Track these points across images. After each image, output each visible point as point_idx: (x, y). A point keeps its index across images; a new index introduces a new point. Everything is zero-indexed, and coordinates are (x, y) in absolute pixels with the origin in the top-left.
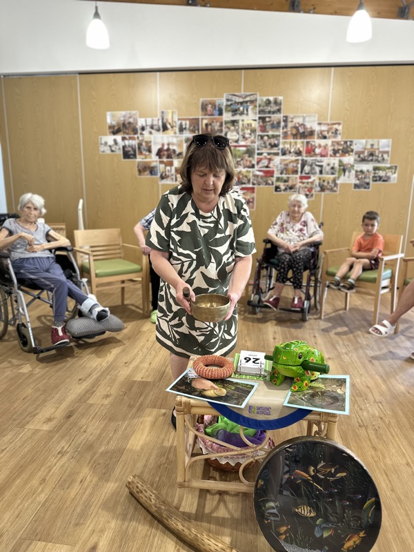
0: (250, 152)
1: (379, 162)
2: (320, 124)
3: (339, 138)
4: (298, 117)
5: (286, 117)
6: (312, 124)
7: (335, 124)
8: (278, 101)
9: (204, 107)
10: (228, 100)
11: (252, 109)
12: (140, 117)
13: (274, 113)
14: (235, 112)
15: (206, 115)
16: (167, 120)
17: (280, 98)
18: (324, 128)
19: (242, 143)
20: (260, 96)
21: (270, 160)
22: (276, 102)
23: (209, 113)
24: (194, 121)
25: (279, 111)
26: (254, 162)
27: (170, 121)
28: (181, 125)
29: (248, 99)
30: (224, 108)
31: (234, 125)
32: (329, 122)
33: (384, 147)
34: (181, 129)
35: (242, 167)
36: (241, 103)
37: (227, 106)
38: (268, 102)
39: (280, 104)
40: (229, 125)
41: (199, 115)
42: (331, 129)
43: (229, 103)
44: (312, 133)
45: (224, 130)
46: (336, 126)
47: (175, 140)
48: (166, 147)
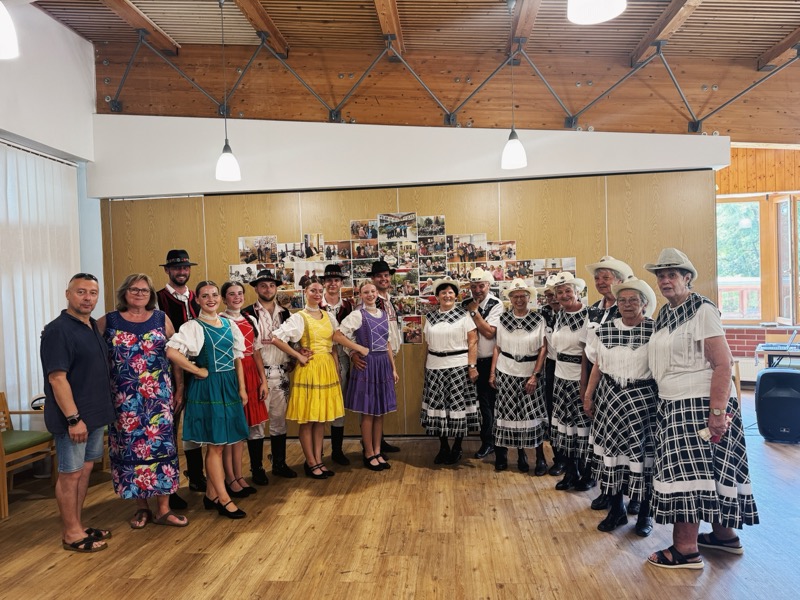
0: (411, 278)
2: (490, 243)
3: (514, 259)
4: (464, 236)
5: (451, 237)
6: (480, 244)
7: (508, 243)
8: (440, 220)
9: (354, 230)
10: (382, 221)
11: (411, 230)
12: (280, 242)
13: (436, 233)
14: (391, 234)
16: (312, 245)
17: (442, 217)
18: (495, 247)
19: (402, 267)
20: (419, 215)
22: (437, 222)
23: (360, 235)
24: (344, 245)
25: (442, 231)
29: (405, 219)
31: (390, 248)
32: (500, 241)
36: (398, 224)
37: (382, 227)
38: (429, 222)
39: (443, 224)
40: (385, 248)
41: (349, 237)
42: (504, 248)
43: (384, 224)
44: (482, 254)
45: (380, 254)
46: (509, 245)
48: (311, 275)
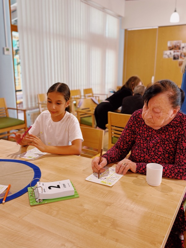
12: (182, 43)
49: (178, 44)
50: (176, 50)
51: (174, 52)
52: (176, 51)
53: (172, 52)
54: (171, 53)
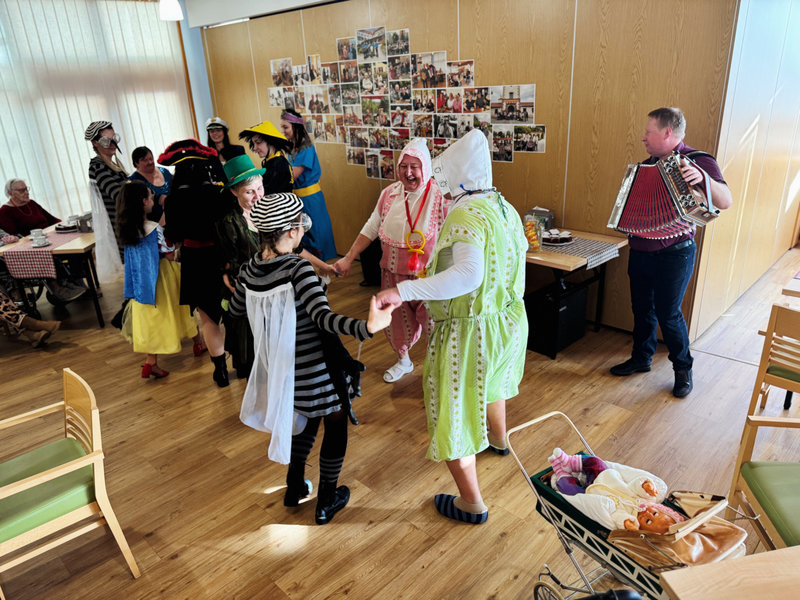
1: (521, 120)
2: (449, 64)
3: (472, 85)
4: (427, 55)
6: (441, 65)
7: (466, 63)
8: (405, 35)
9: (340, 51)
10: (359, 38)
11: (382, 48)
12: (294, 65)
13: (402, 51)
14: (366, 53)
15: (342, 58)
16: (313, 67)
17: (407, 30)
18: (455, 70)
19: (376, 94)
20: (387, 29)
21: (404, 116)
22: (404, 38)
23: (345, 56)
24: (334, 67)
25: (406, 49)
26: (389, 119)
27: (315, 68)
28: (324, 73)
29: (376, 35)
30: (356, 48)
31: (367, 71)
32: (459, 61)
33: (526, 97)
34: (325, 78)
35: (378, 125)
36: (371, 41)
37: (359, 46)
38: (396, 38)
39: (407, 39)
40: (363, 70)
41: (337, 59)
42: (462, 71)
43: (360, 42)
44: (442, 78)
45: (360, 77)
46: (467, 67)
47: (321, 92)
48: (315, 100)
49: (287, 69)
50: (286, 84)
51: (285, 90)
52: (286, 87)
53: (280, 88)
54: (280, 96)
